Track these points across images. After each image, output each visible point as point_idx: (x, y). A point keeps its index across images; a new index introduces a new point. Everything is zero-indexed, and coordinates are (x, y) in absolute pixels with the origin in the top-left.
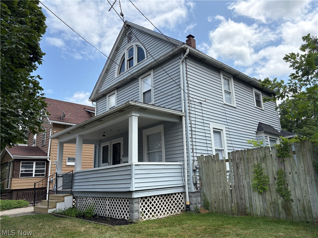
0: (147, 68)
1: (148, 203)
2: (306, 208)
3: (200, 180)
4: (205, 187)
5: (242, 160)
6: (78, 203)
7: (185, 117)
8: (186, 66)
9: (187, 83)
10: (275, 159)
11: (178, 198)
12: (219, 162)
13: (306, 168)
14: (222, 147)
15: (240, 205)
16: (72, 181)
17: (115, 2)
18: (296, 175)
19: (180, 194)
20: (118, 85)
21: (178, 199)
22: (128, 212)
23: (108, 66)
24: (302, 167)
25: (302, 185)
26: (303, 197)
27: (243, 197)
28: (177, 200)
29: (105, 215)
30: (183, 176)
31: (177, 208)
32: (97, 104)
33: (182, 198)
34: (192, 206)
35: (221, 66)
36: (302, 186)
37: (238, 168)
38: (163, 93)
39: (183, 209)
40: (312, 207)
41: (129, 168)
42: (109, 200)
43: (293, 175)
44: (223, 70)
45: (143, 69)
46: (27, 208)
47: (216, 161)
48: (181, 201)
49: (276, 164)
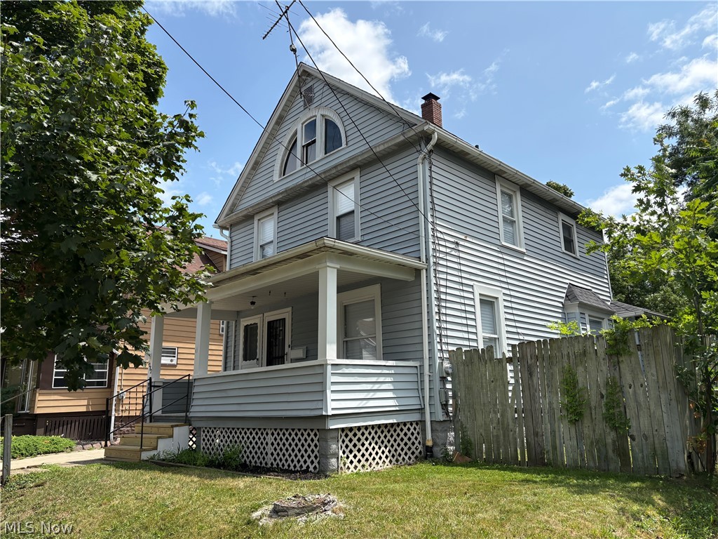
0: (347, 167)
1: (355, 440)
2: (659, 452)
3: (454, 397)
4: (464, 411)
5: (540, 359)
6: (202, 441)
7: (426, 270)
8: (431, 167)
9: (432, 202)
10: (604, 359)
11: (411, 432)
12: (492, 362)
13: (660, 377)
14: (495, 334)
15: (533, 445)
16: (187, 396)
17: (278, 22)
18: (642, 389)
19: (414, 425)
20: (281, 196)
21: (409, 434)
22: (316, 457)
23: (258, 156)
24: (652, 375)
25: (652, 408)
26: (654, 431)
27: (539, 430)
28: (408, 437)
29: (264, 465)
30: (420, 389)
31: (408, 451)
32: (233, 234)
33: (418, 433)
34: (438, 449)
35: (499, 167)
36: (652, 411)
37: (531, 374)
38: (380, 221)
39: (419, 455)
40: (670, 450)
41: (318, 370)
42: (273, 434)
43: (637, 389)
44: (500, 176)
45: (339, 168)
46: (72, 453)
47: (488, 362)
48: (416, 438)
49: (604, 368)
